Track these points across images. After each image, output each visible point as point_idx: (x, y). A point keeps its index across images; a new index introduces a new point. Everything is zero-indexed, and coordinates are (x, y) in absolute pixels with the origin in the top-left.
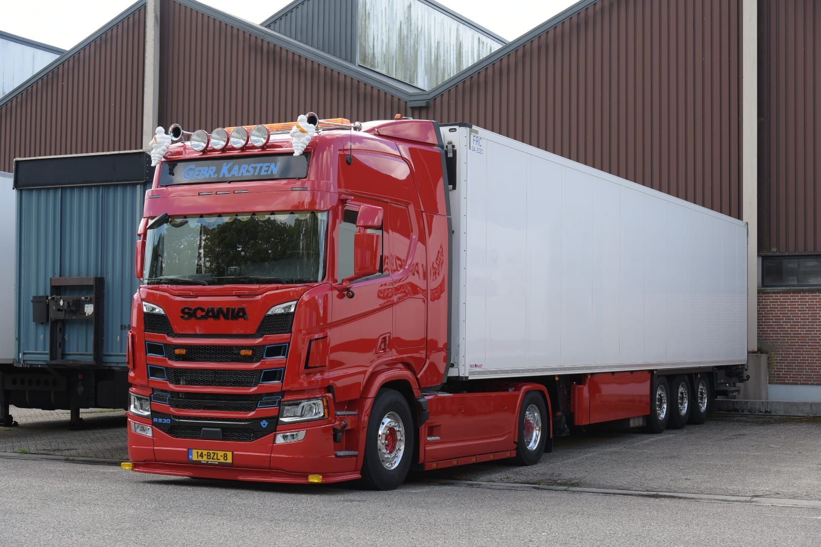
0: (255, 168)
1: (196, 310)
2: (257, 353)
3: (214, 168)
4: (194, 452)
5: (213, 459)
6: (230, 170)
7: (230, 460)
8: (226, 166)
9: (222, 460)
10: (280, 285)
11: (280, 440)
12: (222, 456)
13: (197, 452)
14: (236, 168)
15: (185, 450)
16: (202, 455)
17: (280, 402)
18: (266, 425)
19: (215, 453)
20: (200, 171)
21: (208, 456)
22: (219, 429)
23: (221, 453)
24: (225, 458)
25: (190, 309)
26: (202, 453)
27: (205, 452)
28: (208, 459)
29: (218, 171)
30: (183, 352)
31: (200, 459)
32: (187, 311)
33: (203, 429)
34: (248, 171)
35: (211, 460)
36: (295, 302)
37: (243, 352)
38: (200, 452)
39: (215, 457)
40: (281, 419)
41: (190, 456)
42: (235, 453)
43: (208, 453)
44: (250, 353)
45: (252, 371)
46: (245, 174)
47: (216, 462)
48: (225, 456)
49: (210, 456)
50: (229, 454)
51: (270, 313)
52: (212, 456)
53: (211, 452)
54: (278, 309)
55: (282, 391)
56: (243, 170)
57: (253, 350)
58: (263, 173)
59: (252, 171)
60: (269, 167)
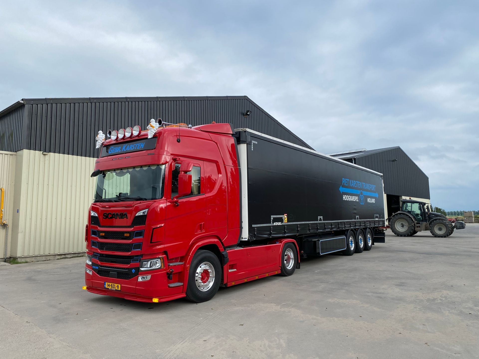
0: (135, 146)
1: (108, 214)
2: (131, 235)
3: (120, 147)
4: (106, 283)
5: (113, 288)
6: (126, 148)
7: (119, 289)
8: (124, 146)
9: (117, 289)
10: (141, 201)
11: (140, 279)
12: (116, 286)
13: (107, 284)
14: (128, 147)
15: (103, 282)
16: (109, 286)
17: (140, 260)
18: (134, 272)
19: (114, 285)
20: (115, 149)
21: (111, 286)
22: (116, 273)
23: (116, 285)
24: (118, 288)
25: (106, 214)
26: (109, 284)
27: (110, 284)
28: (111, 287)
29: (121, 149)
30: (103, 234)
31: (108, 287)
32: (105, 215)
33: (110, 272)
34: (132, 148)
35: (112, 288)
36: (147, 210)
37: (126, 235)
38: (108, 283)
39: (114, 287)
40: (140, 269)
41: (105, 286)
42: (122, 285)
43: (111, 284)
44: (128, 235)
45: (129, 244)
46: (131, 149)
47: (114, 289)
48: (118, 286)
49: (112, 286)
50: (120, 285)
51: (137, 215)
52: (113, 286)
53: (113, 284)
54: (140, 213)
55: (141, 255)
56: (131, 148)
57: (130, 234)
58: (138, 148)
59: (134, 147)
60: (140, 145)
